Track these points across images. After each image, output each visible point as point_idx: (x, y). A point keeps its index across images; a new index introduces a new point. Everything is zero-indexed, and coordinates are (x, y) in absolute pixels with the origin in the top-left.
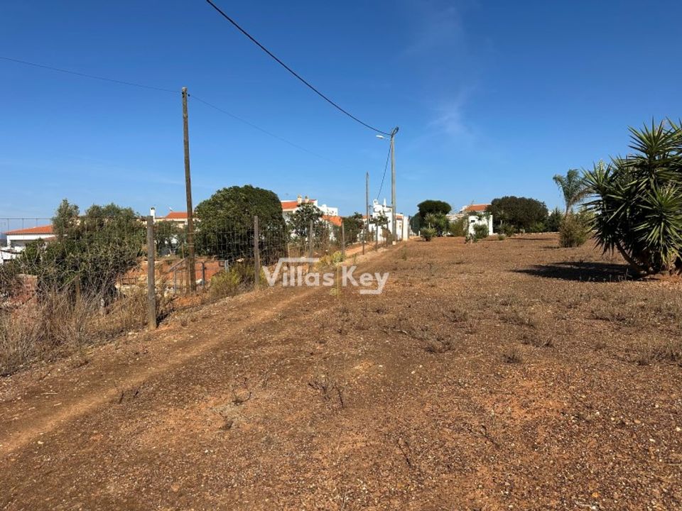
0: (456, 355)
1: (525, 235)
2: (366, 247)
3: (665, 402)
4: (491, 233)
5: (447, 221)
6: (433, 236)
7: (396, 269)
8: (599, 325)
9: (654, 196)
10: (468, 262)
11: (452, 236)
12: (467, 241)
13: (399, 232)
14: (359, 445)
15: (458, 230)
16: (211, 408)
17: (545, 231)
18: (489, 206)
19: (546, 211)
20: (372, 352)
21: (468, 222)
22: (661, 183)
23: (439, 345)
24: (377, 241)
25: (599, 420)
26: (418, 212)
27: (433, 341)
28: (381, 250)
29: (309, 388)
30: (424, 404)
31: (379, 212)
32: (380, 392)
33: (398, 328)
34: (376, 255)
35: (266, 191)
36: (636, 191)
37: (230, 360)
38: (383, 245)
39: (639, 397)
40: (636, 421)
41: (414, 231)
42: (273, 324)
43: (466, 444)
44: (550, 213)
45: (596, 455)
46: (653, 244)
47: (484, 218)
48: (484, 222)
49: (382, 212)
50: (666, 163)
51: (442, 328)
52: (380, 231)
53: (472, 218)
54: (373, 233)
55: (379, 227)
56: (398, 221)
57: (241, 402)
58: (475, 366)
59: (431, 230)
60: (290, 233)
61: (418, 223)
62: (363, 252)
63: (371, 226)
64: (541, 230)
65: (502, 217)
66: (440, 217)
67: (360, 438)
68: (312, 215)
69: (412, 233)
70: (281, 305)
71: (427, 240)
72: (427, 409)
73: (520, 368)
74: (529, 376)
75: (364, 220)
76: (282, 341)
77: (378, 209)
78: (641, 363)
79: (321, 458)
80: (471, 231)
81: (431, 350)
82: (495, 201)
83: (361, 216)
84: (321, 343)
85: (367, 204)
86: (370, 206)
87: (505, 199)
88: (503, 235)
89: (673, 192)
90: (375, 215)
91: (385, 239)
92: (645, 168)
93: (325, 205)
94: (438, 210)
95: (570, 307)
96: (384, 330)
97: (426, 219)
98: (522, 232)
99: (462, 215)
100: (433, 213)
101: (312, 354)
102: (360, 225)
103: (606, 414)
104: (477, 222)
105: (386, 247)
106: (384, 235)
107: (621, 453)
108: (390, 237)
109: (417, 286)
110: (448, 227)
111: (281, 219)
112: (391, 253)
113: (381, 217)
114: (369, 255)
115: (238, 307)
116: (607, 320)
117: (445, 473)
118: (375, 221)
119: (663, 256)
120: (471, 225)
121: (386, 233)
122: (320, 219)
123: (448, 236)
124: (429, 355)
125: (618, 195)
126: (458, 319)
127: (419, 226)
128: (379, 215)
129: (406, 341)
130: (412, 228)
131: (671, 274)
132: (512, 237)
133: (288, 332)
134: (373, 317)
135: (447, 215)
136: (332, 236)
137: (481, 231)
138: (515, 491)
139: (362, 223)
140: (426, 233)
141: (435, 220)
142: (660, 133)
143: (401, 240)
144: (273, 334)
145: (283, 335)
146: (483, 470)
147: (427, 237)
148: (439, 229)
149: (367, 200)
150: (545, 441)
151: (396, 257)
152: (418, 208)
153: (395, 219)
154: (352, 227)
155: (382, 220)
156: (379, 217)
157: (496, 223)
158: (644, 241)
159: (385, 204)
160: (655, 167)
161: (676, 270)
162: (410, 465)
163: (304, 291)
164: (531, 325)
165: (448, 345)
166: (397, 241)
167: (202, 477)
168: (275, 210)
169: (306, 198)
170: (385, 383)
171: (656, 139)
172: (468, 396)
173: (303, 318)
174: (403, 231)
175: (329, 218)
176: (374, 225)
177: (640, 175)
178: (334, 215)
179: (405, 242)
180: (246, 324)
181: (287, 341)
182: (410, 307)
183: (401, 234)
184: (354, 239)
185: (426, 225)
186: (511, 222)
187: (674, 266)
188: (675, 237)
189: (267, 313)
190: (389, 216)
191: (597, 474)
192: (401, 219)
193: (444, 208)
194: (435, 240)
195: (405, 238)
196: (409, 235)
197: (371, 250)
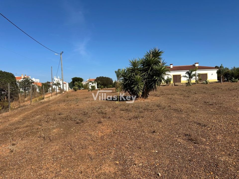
0: (85, 123)
1: (107, 89)
2: (53, 94)
3: (133, 127)
4: (96, 88)
5: (82, 84)
6: (77, 89)
7: (65, 101)
8: (122, 112)
9: (135, 78)
10: (89, 98)
11: (84, 89)
12: (89, 91)
13: (65, 88)
14: (57, 148)
15: (86, 87)
16: (4, 148)
17: (113, 87)
18: (95, 79)
19: (113, 81)
20: (59, 126)
21: (89, 85)
22: (136, 74)
23: (80, 121)
24: (57, 92)
25: (118, 132)
26: (72, 81)
27: (78, 121)
28: (58, 95)
29: (38, 138)
30: (75, 136)
31: (57, 81)
32: (62, 136)
33: (66, 119)
34: (57, 97)
35: (8, 73)
36: (131, 77)
37: (6, 134)
38: (59, 93)
39: (128, 127)
40: (126, 131)
41: (70, 88)
42: (19, 122)
43: (87, 143)
44: (114, 82)
45: (116, 139)
46: (135, 90)
47: (94, 83)
48: (94, 85)
49: (58, 81)
50: (138, 69)
51: (81, 117)
52: (58, 88)
53: (90, 83)
54: (54, 89)
55: (57, 87)
56: (64, 84)
57: (15, 145)
58: (90, 125)
59: (76, 88)
60: (20, 90)
61: (72, 85)
62: (52, 96)
63: (53, 86)
64: (112, 87)
65: (99, 83)
66: (80, 83)
67: (57, 147)
68: (29, 82)
69: (70, 89)
70: (21, 116)
71: (75, 91)
72: (76, 137)
73: (101, 124)
74: (103, 126)
75: (51, 84)
76: (25, 127)
77: (56, 80)
78: (130, 119)
79: (46, 153)
80: (90, 88)
81: (77, 123)
82: (97, 78)
83: (50, 83)
84: (40, 126)
85: (52, 78)
86: (53, 79)
87: (100, 77)
88: (100, 89)
89: (139, 77)
90: (55, 82)
91: (60, 91)
92: (133, 70)
93: (34, 78)
94: (79, 81)
95: (116, 108)
96: (62, 119)
97: (75, 84)
98: (106, 88)
99: (87, 82)
100: (77, 82)
101: (38, 129)
102: (49, 86)
103: (120, 131)
104: (92, 85)
105: (60, 94)
106: (59, 90)
107: (122, 138)
108: (62, 90)
109: (72, 106)
110: (82, 86)
111: (16, 84)
112: (62, 96)
113: (58, 83)
114: (54, 97)
115: (3, 118)
116: (124, 110)
117: (81, 149)
118: (55, 84)
119: (138, 93)
120: (90, 85)
121: (60, 89)
122: (33, 84)
123: (82, 89)
124: (77, 125)
125: (127, 77)
126: (85, 114)
127: (72, 86)
128: (57, 82)
129: (69, 122)
130: (70, 87)
131: (140, 98)
132: (103, 89)
133: (27, 123)
134: (57, 116)
135: (82, 82)
136: (38, 90)
137: (93, 87)
138: (98, 149)
139: (50, 85)
140: (75, 89)
141: (78, 84)
142: (136, 62)
143: (66, 91)
144: (21, 125)
145: (25, 125)
146: (91, 147)
147: (75, 90)
148: (80, 87)
149: (52, 77)
150: (106, 139)
151: (64, 97)
152: (72, 80)
153: (63, 84)
154: (46, 87)
155: (58, 84)
156: (57, 83)
157: (98, 85)
158: (133, 90)
159: (59, 78)
160: (135, 70)
161: (141, 97)
162: (72, 150)
163: (30, 110)
164: (105, 114)
165: (83, 121)
166: (64, 91)
167: (7, 164)
168: (13, 80)
169: (25, 75)
170: (63, 133)
171: (135, 63)
172: (88, 133)
173: (32, 119)
174: (67, 88)
175: (36, 83)
176: (55, 86)
177: (132, 72)
178: (39, 82)
179: (67, 92)
180: (8, 123)
181: (27, 126)
182: (70, 112)
183: (66, 89)
184: (47, 91)
185: (75, 86)
186: (102, 85)
187: (141, 96)
188: (140, 88)
189: (16, 119)
190: (61, 82)
191: (116, 143)
192: (65, 84)
193: (81, 80)
194: (78, 91)
195: (67, 90)
196: (69, 89)
197: (54, 95)
